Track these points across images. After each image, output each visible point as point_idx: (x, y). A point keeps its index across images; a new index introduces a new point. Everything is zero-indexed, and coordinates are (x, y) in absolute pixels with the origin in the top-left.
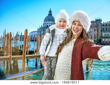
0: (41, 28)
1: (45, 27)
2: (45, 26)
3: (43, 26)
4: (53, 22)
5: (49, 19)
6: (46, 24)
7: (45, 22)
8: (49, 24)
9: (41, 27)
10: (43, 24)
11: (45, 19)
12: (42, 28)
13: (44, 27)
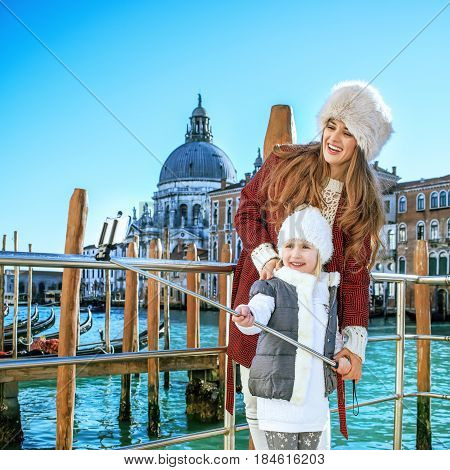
0: (144, 225)
1: (167, 218)
2: (167, 212)
3: (151, 209)
4: (218, 186)
5: (191, 165)
6: (172, 195)
7: (167, 186)
8: (189, 198)
9: (138, 217)
10: (156, 199)
11: (165, 168)
12: (151, 224)
13: (162, 214)
